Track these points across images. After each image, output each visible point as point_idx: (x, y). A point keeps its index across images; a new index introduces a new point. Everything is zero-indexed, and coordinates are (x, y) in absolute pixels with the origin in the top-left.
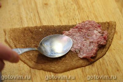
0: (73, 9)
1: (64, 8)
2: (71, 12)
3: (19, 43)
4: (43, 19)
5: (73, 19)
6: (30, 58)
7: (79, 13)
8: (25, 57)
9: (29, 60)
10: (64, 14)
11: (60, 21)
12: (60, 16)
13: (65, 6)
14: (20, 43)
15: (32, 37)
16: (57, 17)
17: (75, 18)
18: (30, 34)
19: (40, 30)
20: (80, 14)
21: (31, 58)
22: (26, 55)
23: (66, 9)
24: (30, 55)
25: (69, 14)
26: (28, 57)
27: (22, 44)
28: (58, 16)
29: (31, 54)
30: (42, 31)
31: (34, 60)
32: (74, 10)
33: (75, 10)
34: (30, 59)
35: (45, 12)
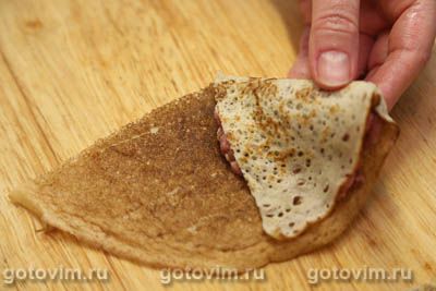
0: (149, 30)
1: (111, 29)
2: (141, 41)
3: (113, 217)
4: (36, 86)
5: (159, 69)
6: (198, 246)
7: (175, 40)
8: (177, 249)
9: (200, 253)
10: (115, 55)
11: (107, 83)
12: (103, 64)
13: (111, 21)
14: (115, 213)
15: (145, 170)
16: (89, 69)
17: (166, 65)
18: (130, 162)
19: (154, 131)
20: (180, 44)
21: (201, 242)
22: (176, 245)
23: (122, 34)
24: (190, 235)
25: (138, 51)
26: (189, 246)
27: (127, 213)
28: (92, 63)
29: (190, 230)
30: (162, 132)
31: (219, 246)
32: (153, 32)
33: (156, 33)
34: (202, 249)
35: (35, 57)
